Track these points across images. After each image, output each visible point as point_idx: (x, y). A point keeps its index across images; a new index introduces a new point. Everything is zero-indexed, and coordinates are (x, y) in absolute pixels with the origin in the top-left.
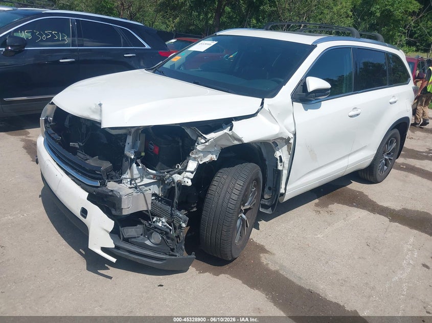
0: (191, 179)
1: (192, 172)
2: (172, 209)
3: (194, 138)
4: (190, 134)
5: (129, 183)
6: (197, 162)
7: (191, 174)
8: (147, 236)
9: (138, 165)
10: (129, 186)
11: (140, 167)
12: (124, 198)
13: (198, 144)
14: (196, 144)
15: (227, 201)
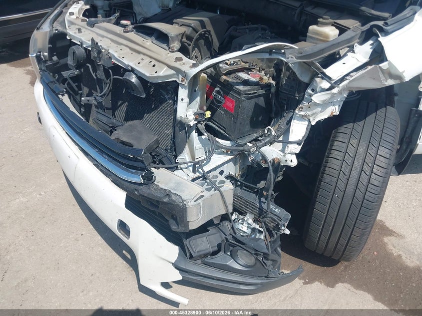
0: (297, 155)
1: (298, 143)
2: (260, 199)
3: (305, 79)
4: (297, 73)
5: (191, 168)
6: (306, 123)
7: (296, 146)
8: (229, 253)
9: (200, 134)
10: (192, 175)
11: (203, 137)
12: (190, 204)
13: (313, 90)
14: (309, 91)
15: (363, 189)
